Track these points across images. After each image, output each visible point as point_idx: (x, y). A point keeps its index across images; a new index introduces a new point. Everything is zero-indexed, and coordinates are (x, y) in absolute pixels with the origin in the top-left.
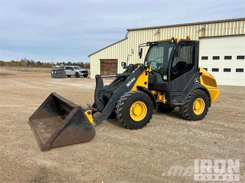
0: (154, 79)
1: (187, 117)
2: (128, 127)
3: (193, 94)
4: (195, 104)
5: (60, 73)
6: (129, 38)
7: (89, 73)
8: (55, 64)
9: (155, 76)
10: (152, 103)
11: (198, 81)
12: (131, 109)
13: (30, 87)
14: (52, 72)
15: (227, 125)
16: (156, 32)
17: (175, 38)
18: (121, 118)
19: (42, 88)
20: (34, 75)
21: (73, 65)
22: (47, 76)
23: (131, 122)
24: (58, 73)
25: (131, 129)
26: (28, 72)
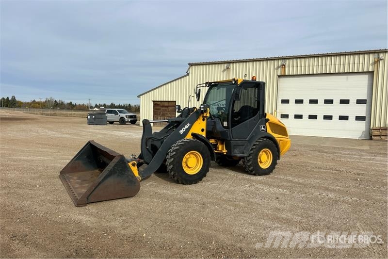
0: (214, 125)
1: (251, 171)
2: (180, 182)
3: (258, 143)
4: (261, 155)
5: (99, 118)
6: (190, 75)
7: (137, 119)
8: (92, 107)
9: (215, 122)
10: (209, 153)
11: (264, 129)
12: (184, 160)
13: (59, 136)
14: (89, 117)
15: (296, 180)
16: (225, 68)
17: (236, 79)
18: (172, 170)
19: (75, 137)
20: (64, 120)
21: (117, 108)
22: (82, 123)
23: (184, 176)
24: (97, 118)
25: (183, 184)
26: (55, 117)
